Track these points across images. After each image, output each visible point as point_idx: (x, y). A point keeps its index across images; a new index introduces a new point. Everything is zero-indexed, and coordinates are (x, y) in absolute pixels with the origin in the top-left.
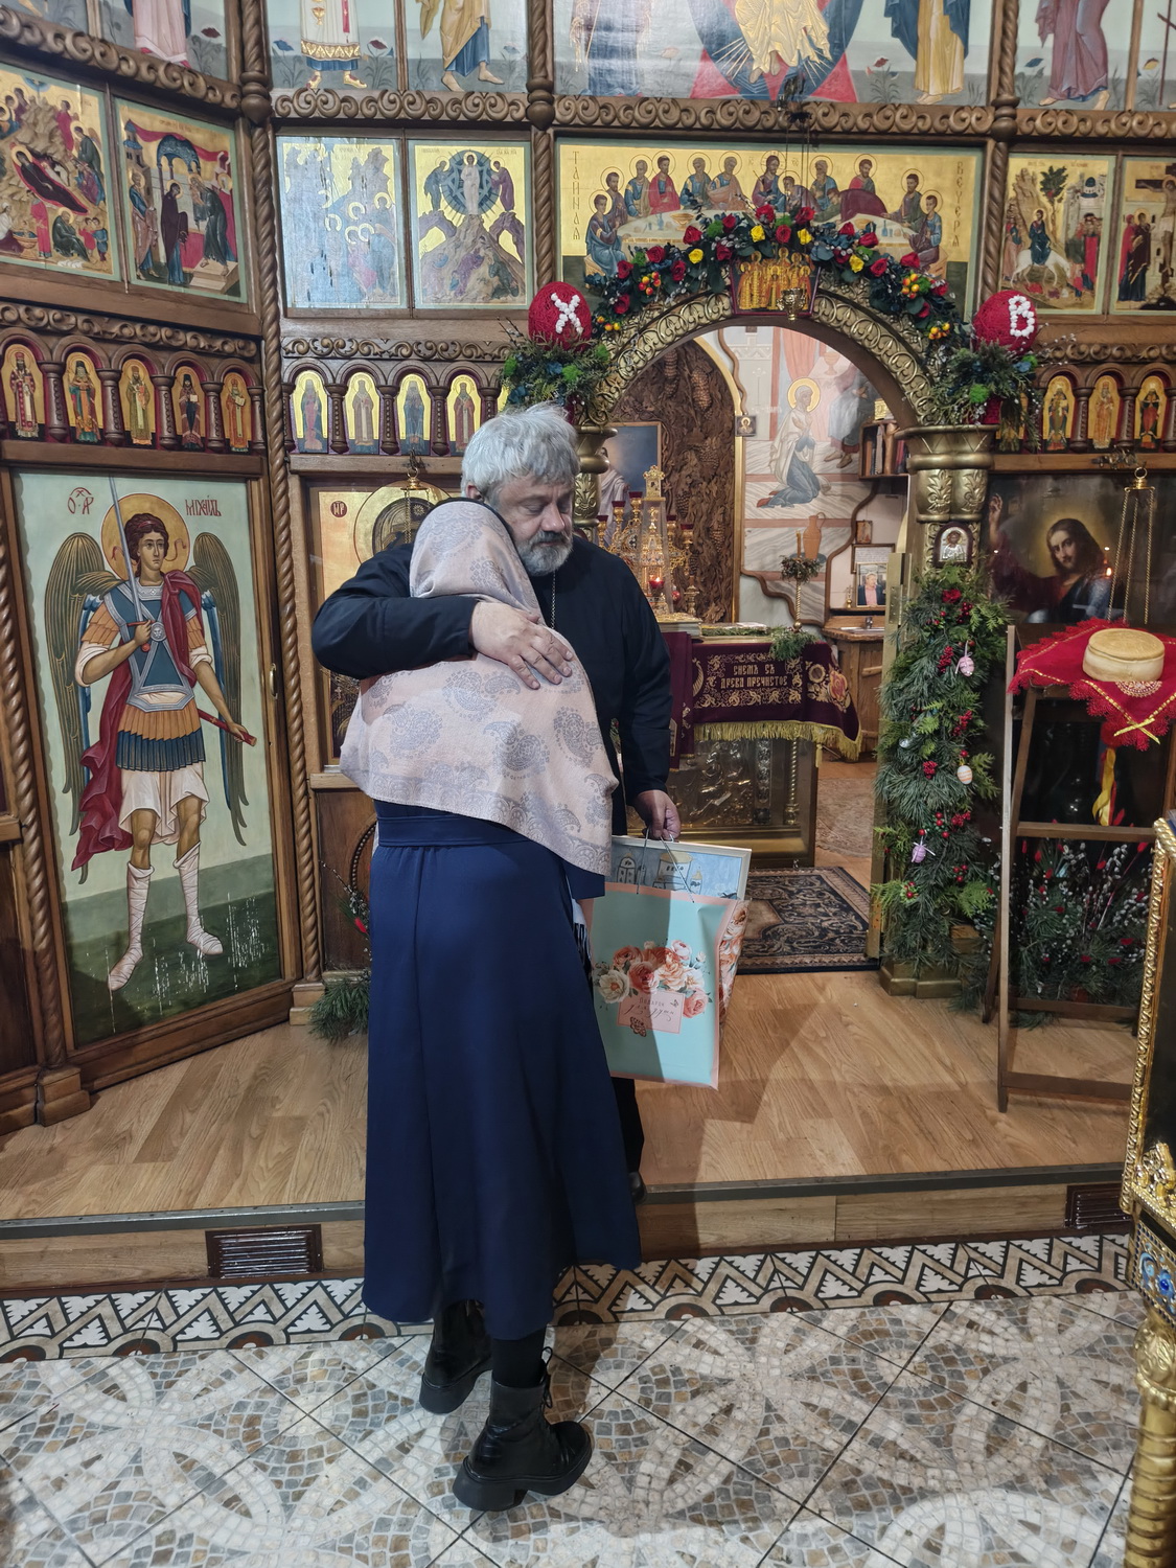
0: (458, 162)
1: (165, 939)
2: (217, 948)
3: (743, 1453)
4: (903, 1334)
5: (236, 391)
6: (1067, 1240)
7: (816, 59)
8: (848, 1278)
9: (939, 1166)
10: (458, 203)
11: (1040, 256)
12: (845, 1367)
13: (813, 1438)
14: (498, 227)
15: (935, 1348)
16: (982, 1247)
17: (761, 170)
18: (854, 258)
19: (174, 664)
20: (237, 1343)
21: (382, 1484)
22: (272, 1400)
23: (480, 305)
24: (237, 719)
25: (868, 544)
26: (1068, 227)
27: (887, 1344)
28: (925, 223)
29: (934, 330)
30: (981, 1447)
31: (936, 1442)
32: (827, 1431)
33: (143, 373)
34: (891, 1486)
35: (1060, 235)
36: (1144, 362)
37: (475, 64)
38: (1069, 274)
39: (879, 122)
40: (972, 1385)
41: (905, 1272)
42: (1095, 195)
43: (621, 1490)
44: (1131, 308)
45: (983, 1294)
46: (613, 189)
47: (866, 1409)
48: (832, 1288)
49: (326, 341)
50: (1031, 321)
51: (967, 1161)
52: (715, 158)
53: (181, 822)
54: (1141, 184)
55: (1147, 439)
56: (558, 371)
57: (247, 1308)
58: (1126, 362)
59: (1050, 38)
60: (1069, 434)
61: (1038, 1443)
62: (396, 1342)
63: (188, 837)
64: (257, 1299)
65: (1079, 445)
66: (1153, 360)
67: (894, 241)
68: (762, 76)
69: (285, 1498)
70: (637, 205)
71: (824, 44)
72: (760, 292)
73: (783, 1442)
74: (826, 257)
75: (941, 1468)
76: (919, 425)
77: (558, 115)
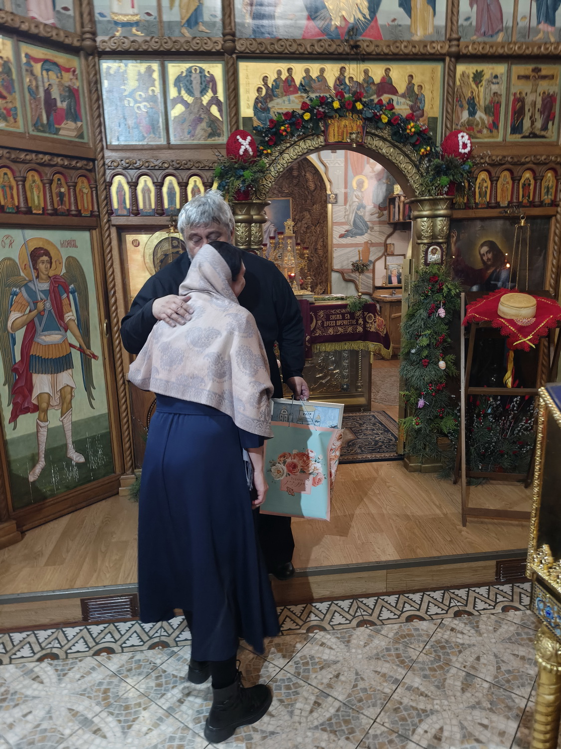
0: (189, 71)
1: (56, 455)
2: (82, 459)
3: (345, 696)
4: (420, 635)
5: (84, 186)
6: (497, 587)
7: (363, 19)
8: (393, 609)
9: (435, 554)
10: (190, 92)
11: (472, 113)
12: (393, 652)
13: (379, 688)
14: (210, 103)
15: (436, 641)
16: (457, 592)
17: (337, 74)
18: (383, 116)
19: (57, 321)
20: (97, 653)
21: (171, 720)
22: (115, 680)
23: (202, 142)
24: (89, 347)
25: (393, 255)
26: (485, 99)
27: (413, 641)
28: (417, 98)
29: (423, 150)
30: (459, 688)
31: (438, 687)
32: (385, 684)
33: (37, 178)
34: (417, 709)
35: (482, 103)
36: (523, 164)
37: (197, 23)
38: (486, 122)
39: (393, 49)
40: (454, 659)
41: (420, 605)
42: (498, 83)
43: (287, 717)
44: (517, 138)
45: (457, 614)
46: (266, 84)
47: (404, 672)
48: (386, 614)
49: (127, 161)
50: (469, 145)
51: (448, 551)
52: (315, 68)
53: (62, 398)
54: (519, 77)
55: (525, 201)
56: (241, 173)
57: (102, 636)
58: (515, 164)
59: (475, 7)
60: (488, 200)
61: (486, 685)
62: (176, 649)
63: (66, 405)
64: (107, 631)
65: (493, 205)
66: (528, 163)
67: (402, 107)
68: (337, 27)
69: (123, 728)
70: (278, 91)
71: (366, 12)
72: (338, 133)
73: (365, 690)
74: (370, 116)
75: (441, 700)
76: (416, 196)
77: (238, 48)
